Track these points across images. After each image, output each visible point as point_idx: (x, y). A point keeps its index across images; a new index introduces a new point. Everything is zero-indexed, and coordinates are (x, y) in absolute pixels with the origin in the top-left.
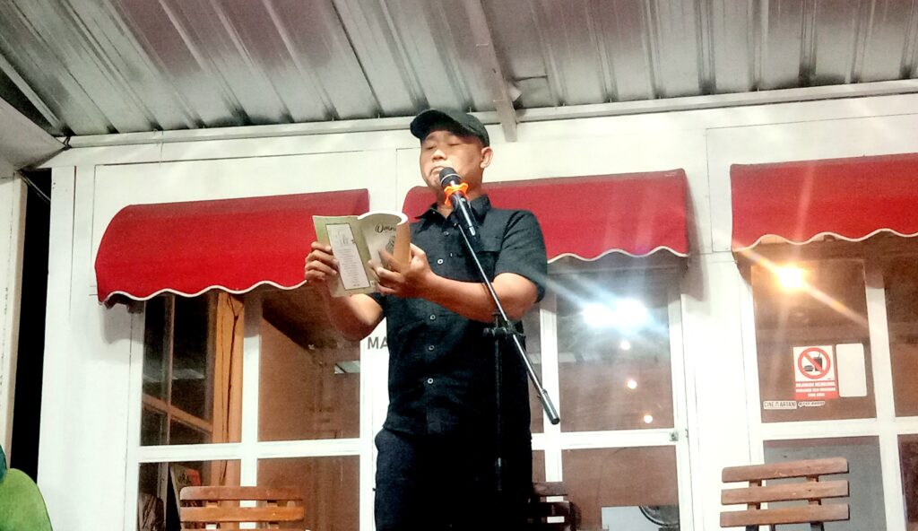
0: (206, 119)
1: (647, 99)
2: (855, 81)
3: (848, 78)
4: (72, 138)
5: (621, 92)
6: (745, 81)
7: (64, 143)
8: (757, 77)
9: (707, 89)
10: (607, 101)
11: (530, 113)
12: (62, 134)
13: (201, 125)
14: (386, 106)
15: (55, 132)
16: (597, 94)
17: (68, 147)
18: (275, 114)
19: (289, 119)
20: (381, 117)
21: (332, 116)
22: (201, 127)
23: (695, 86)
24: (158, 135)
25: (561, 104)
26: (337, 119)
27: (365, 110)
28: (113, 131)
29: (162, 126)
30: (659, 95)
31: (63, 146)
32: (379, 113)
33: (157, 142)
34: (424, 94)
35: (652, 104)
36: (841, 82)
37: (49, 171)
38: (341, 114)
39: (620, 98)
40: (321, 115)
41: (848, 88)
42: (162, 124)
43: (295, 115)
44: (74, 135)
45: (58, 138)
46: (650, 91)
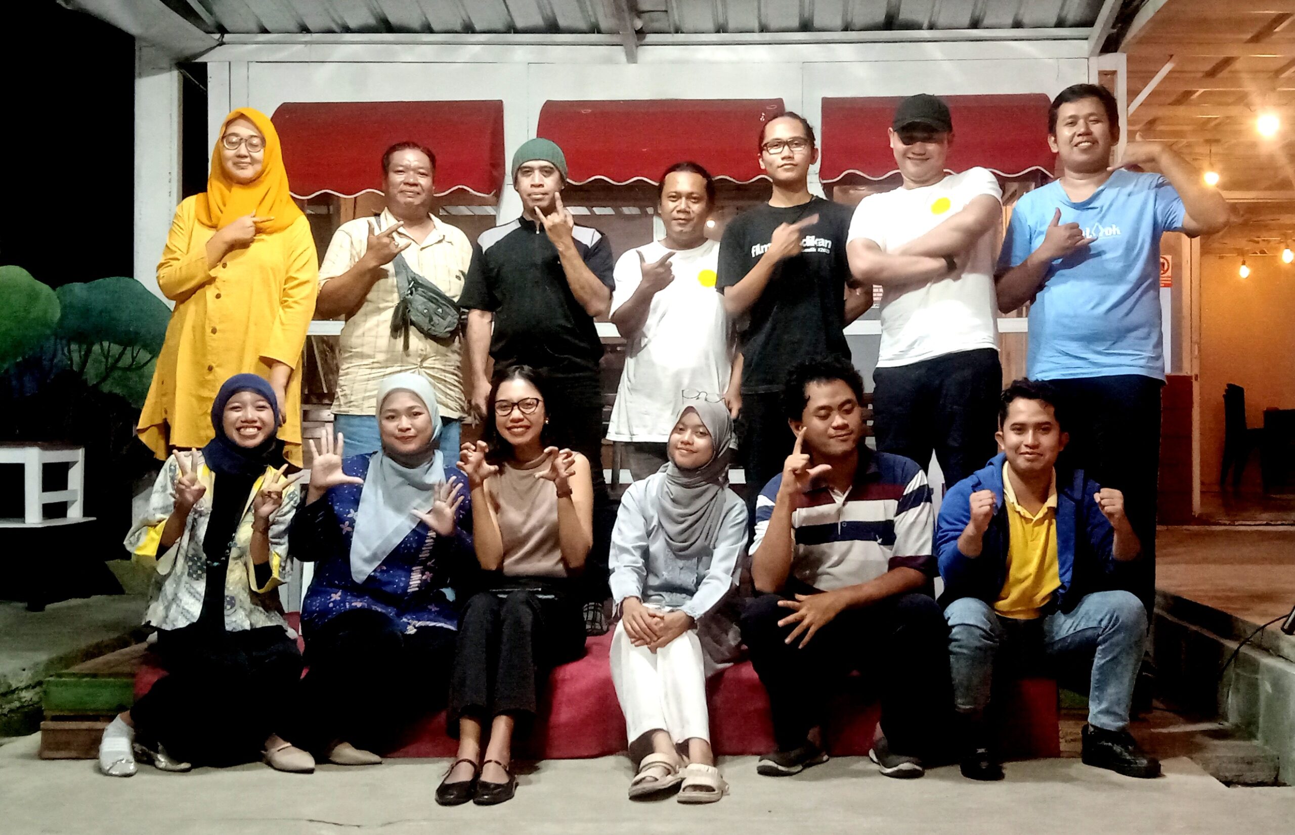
0: (352, 24)
1: (753, 32)
2: (931, 27)
3: (925, 25)
4: (226, 36)
5: (731, 25)
6: (838, 22)
7: (218, 40)
8: (849, 20)
9: (806, 26)
10: (718, 32)
11: (650, 38)
12: (215, 31)
13: (347, 30)
14: (520, 24)
15: (209, 29)
16: (710, 25)
17: (222, 44)
18: (416, 24)
19: (428, 29)
20: (514, 33)
21: (469, 29)
22: (347, 32)
23: (795, 23)
24: (307, 37)
25: (677, 32)
26: (474, 32)
27: (500, 26)
28: (264, 31)
29: (310, 28)
30: (763, 29)
31: (218, 43)
32: (512, 29)
33: (306, 43)
34: (553, 13)
35: (757, 37)
36: (920, 27)
37: (204, 65)
38: (478, 27)
39: (729, 30)
40: (458, 27)
41: (925, 34)
42: (310, 27)
43: (435, 26)
44: (228, 32)
45: (213, 35)
46: (756, 26)
